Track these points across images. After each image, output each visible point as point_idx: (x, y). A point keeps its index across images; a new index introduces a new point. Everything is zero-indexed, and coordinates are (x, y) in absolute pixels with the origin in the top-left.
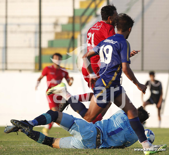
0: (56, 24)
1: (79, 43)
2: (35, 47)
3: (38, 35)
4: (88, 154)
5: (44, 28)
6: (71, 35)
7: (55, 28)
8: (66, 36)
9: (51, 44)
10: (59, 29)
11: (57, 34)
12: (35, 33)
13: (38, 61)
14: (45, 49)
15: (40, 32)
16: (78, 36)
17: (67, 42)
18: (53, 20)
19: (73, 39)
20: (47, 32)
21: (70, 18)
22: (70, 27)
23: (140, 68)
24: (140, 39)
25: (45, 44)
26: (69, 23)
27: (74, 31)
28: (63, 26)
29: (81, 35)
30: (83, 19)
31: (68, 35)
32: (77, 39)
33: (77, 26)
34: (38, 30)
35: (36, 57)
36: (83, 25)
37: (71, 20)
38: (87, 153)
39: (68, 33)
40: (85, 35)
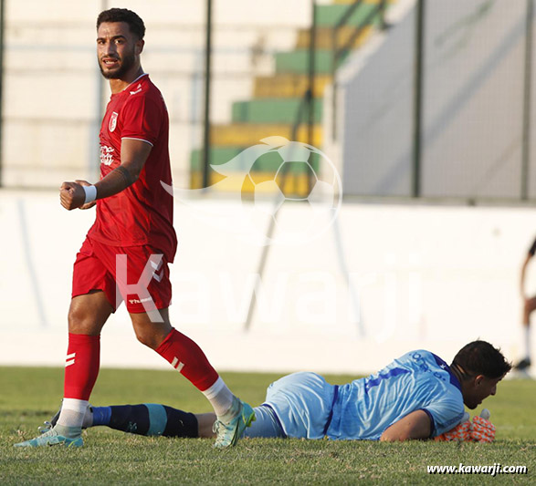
0: (257, 51)
1: (327, 110)
2: (193, 122)
3: (200, 85)
4: (338, 460)
5: (219, 64)
6: (303, 86)
7: (254, 62)
8: (288, 89)
9: (242, 112)
10: (266, 67)
11: (260, 82)
12: (194, 76)
14: (222, 128)
15: (208, 76)
16: (324, 89)
17: (291, 108)
18: (249, 39)
19: (310, 97)
20: (229, 76)
21: (301, 32)
22: (301, 62)
23: (517, 193)
24: (519, 104)
25: (221, 114)
26: (298, 47)
27: (312, 73)
28: (279, 57)
29: (335, 87)
30: (344, 36)
31: (295, 84)
32: (321, 98)
33: (324, 57)
34: (201, 68)
35: (193, 154)
36: (341, 54)
37: (306, 40)
38: (335, 455)
39: (295, 76)
40: (349, 86)
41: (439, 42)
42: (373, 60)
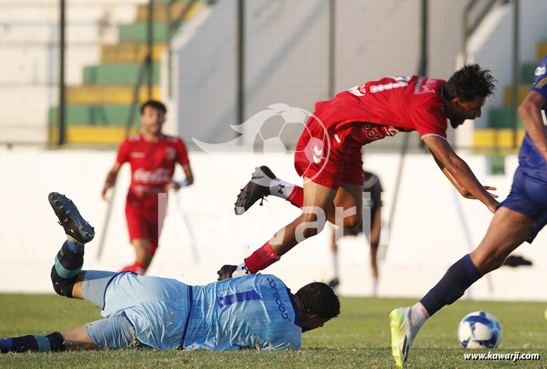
0: (103, 24)
1: (163, 73)
2: (50, 84)
3: (56, 53)
4: (188, 366)
5: (72, 35)
6: (143, 53)
7: (101, 33)
8: (130, 56)
9: (92, 76)
10: (112, 37)
11: (107, 50)
12: (50, 46)
13: (56, 120)
14: (74, 89)
15: (63, 45)
16: (161, 55)
17: (134, 72)
18: (97, 13)
19: (149, 61)
20: (80, 44)
21: (140, 7)
22: (142, 32)
25: (74, 77)
26: (138, 20)
27: (150, 42)
28: (123, 28)
29: (170, 53)
30: (177, 11)
31: (136, 51)
32: (159, 63)
33: (160, 28)
34: (56, 38)
35: (51, 110)
36: (175, 26)
37: (145, 13)
38: (186, 362)
39: (136, 46)
40: (181, 52)
41: (257, 14)
42: (201, 29)
